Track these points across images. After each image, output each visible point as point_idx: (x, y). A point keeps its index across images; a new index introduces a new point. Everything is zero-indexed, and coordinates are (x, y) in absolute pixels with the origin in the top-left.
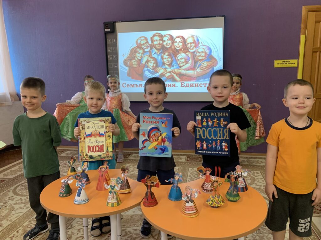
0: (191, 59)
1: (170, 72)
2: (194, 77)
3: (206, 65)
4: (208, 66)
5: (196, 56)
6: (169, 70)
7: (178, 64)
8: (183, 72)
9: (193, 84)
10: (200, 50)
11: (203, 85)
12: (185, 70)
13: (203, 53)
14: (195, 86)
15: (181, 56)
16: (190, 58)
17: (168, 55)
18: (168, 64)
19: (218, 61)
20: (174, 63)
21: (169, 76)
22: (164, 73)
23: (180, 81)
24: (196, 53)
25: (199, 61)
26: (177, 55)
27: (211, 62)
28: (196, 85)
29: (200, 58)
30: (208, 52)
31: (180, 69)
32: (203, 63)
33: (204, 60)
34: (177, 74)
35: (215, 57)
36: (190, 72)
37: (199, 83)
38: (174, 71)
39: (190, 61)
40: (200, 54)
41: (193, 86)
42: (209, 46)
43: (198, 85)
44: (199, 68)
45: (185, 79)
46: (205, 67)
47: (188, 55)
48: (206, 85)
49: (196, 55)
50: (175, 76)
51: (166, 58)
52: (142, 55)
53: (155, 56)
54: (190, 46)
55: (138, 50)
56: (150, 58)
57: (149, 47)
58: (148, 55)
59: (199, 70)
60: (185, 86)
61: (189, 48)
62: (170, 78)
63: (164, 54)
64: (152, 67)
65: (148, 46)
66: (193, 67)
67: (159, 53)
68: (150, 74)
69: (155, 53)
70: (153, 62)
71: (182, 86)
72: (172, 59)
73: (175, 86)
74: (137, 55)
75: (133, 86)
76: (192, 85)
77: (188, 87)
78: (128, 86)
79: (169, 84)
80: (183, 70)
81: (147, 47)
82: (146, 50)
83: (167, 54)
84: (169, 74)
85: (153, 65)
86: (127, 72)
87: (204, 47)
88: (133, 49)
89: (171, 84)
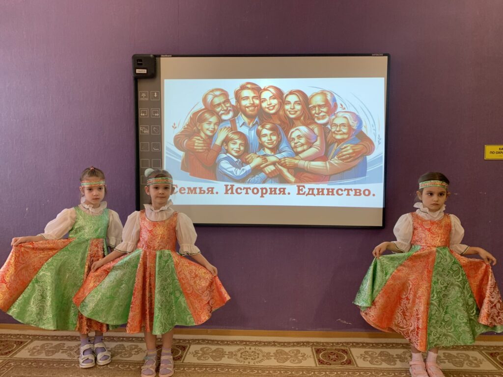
0: (319, 138)
1: (274, 164)
2: (326, 176)
3: (351, 151)
4: (354, 154)
5: (329, 132)
6: (272, 159)
7: (292, 148)
8: (302, 163)
9: (323, 189)
10: (338, 121)
11: (343, 192)
12: (305, 159)
13: (345, 126)
14: (328, 194)
15: (297, 131)
16: (317, 136)
17: (270, 129)
18: (270, 146)
19: (376, 144)
20: (283, 145)
21: (273, 172)
22: (262, 166)
23: (295, 182)
24: (329, 126)
25: (335, 142)
26: (291, 128)
27: (361, 146)
28: (331, 192)
29: (338, 137)
30: (354, 125)
31: (297, 157)
32: (343, 147)
33: (347, 140)
34: (289, 168)
35: (370, 135)
36: (318, 165)
37: (336, 187)
38: (283, 162)
39: (318, 143)
40: (338, 129)
41: (323, 194)
42: (357, 114)
43: (332, 192)
44: (336, 158)
45: (305, 178)
46: (348, 156)
47: (312, 130)
48: (350, 191)
49: (330, 130)
50: (285, 171)
51: (265, 135)
52: (216, 127)
53: (244, 130)
54: (317, 112)
55: (207, 115)
56: (233, 133)
57: (230, 110)
58: (229, 127)
59: (335, 161)
60: (305, 192)
61: (316, 115)
62: (275, 177)
63: (263, 127)
64: (237, 152)
65: (229, 108)
66: (323, 154)
67: (251, 124)
68: (231, 166)
69: (244, 124)
70: (239, 142)
71: (299, 193)
72: (280, 137)
73: (284, 193)
74: (206, 126)
75: (192, 191)
76: (321, 192)
77: (313, 196)
78: (183, 192)
79: (271, 189)
80: (302, 159)
81: (227, 112)
82: (224, 117)
83: (268, 126)
84: (272, 168)
85: (239, 149)
86: (180, 161)
87: (347, 115)
88: (195, 114)
89: (275, 189)
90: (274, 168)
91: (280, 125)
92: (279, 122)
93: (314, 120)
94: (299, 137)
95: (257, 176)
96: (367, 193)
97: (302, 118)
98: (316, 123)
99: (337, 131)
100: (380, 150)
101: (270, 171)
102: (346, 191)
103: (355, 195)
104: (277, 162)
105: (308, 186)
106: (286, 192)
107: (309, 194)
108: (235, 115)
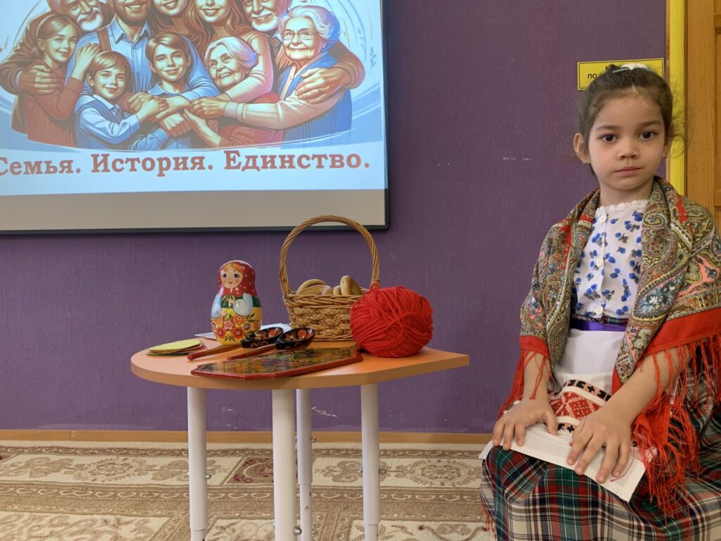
0: (261, 59)
1: (180, 110)
2: (277, 130)
3: (321, 81)
4: (328, 87)
5: (279, 47)
6: (177, 102)
7: (213, 80)
9: (273, 157)
11: (310, 162)
13: (307, 34)
14: (283, 166)
15: (221, 46)
16: (258, 55)
17: (171, 45)
18: (173, 77)
20: (197, 75)
21: (179, 126)
22: (158, 116)
23: (222, 145)
24: (278, 35)
25: (292, 65)
26: (208, 42)
27: (338, 71)
28: (287, 162)
29: (297, 55)
30: (325, 32)
32: (306, 74)
33: (312, 61)
34: (208, 119)
35: (355, 48)
36: (262, 110)
37: (297, 152)
38: (197, 106)
40: (295, 41)
41: (273, 167)
42: (330, 10)
43: (291, 161)
44: (293, 95)
45: (240, 137)
46: (316, 91)
47: (248, 44)
48: (323, 159)
49: (281, 43)
50: (201, 123)
51: (163, 57)
52: (73, 46)
53: (124, 48)
54: (256, 9)
55: (55, 24)
56: (104, 56)
57: (97, 12)
58: (96, 45)
59: (293, 102)
60: (240, 163)
61: (254, 15)
62: (184, 136)
63: (158, 41)
64: (112, 90)
65: (95, 9)
66: (270, 90)
67: (136, 37)
68: (101, 118)
69: (122, 37)
70: (115, 71)
71: (228, 167)
72: (189, 59)
73: (202, 168)
74: (54, 44)
75: (34, 168)
76: (269, 162)
77: (255, 170)
78: (16, 170)
79: (176, 159)
80: (233, 100)
81: (92, 16)
82: (87, 26)
83: (167, 40)
84: (177, 118)
85: (116, 84)
86: (10, 113)
87: (311, 13)
88: (34, 23)
89: (185, 159)
90: (182, 119)
91: (188, 36)
92: (187, 32)
93: (250, 24)
94: (225, 57)
95: (150, 136)
96: (354, 161)
97: (229, 22)
98: (254, 30)
99: (293, 44)
100: (374, 76)
101: (174, 125)
102: (316, 159)
103: (333, 166)
104: (186, 107)
105: (246, 151)
106: (206, 164)
107: (247, 167)
108: (107, 21)
